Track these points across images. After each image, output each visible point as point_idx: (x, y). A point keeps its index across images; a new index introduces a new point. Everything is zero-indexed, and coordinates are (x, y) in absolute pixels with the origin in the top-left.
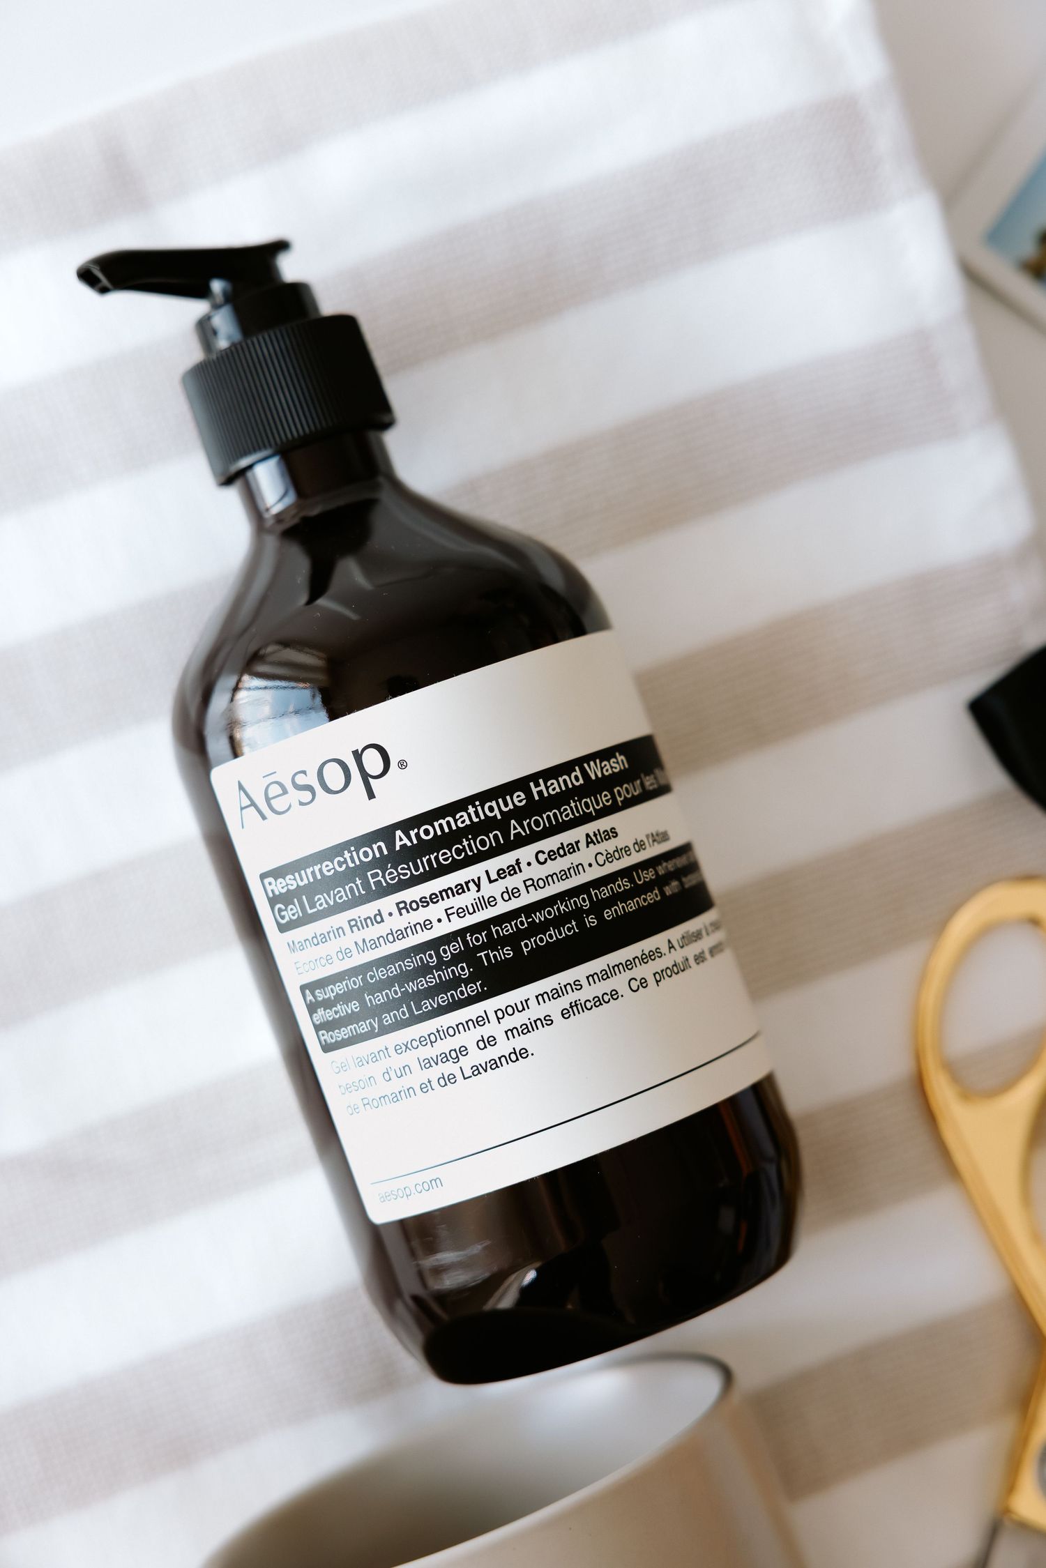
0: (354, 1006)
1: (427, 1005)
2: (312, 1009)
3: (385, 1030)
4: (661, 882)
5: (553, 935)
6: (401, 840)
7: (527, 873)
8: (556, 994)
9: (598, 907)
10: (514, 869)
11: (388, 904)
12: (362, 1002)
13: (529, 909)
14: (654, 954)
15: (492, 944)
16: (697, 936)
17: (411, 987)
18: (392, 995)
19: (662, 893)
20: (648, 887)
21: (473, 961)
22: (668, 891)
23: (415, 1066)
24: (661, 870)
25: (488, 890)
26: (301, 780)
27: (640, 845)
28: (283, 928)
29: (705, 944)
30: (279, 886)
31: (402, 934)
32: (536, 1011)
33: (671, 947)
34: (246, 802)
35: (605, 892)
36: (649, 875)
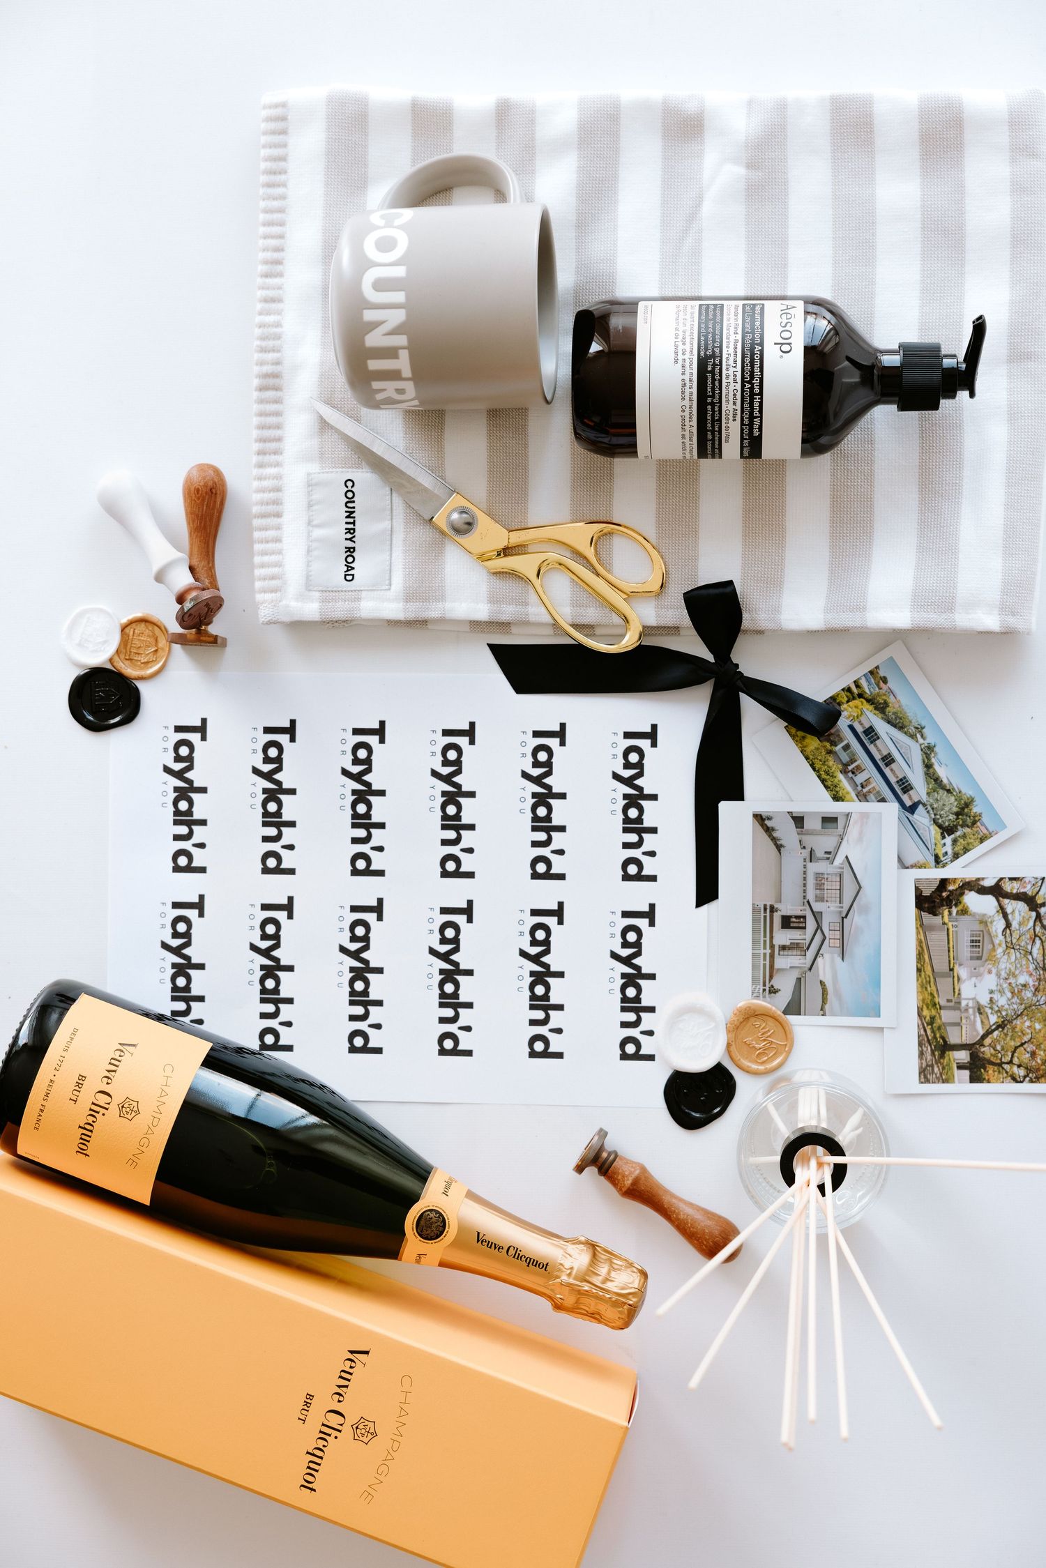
0: (711, 317)
1: (703, 338)
2: (715, 305)
3: (700, 323)
4: (713, 432)
5: (709, 385)
6: (758, 348)
7: (732, 384)
8: (691, 380)
9: (713, 404)
10: (735, 381)
11: (739, 337)
12: (711, 320)
13: (720, 381)
14: (691, 420)
15: (714, 365)
16: (691, 440)
17: (710, 335)
18: (710, 329)
19: (709, 431)
20: (713, 426)
21: (710, 357)
22: (709, 433)
23: (685, 328)
24: (716, 433)
25: (732, 369)
26: (789, 324)
27: (727, 429)
28: (744, 305)
29: (687, 441)
30: (758, 308)
31: (728, 339)
32: (688, 371)
33: (691, 426)
34: (789, 307)
35: (716, 409)
36: (717, 429)
